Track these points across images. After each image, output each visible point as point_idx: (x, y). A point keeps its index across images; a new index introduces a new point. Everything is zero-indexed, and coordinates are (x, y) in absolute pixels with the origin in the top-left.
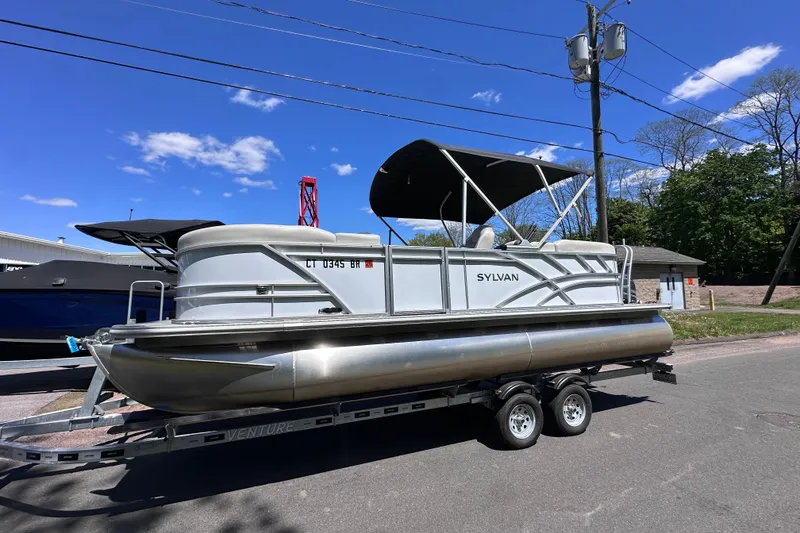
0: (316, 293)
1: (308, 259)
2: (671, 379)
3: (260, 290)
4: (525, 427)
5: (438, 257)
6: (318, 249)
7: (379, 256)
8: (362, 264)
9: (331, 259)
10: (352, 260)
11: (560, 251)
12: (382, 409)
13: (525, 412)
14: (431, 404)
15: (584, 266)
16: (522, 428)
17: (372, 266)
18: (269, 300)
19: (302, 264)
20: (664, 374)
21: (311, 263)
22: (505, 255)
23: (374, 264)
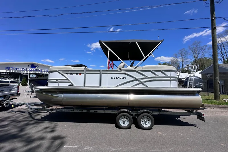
0: (68, 81)
1: (66, 73)
2: (203, 119)
3: (57, 80)
4: (126, 123)
5: (99, 72)
6: (68, 71)
7: (83, 72)
8: (79, 74)
9: (71, 73)
10: (76, 73)
11: (143, 69)
12: (86, 110)
13: (127, 119)
14: (99, 111)
15: (164, 74)
16: (125, 123)
17: (81, 75)
18: (58, 82)
19: (65, 75)
20: (200, 117)
21: (67, 74)
22: (121, 71)
23: (81, 74)
